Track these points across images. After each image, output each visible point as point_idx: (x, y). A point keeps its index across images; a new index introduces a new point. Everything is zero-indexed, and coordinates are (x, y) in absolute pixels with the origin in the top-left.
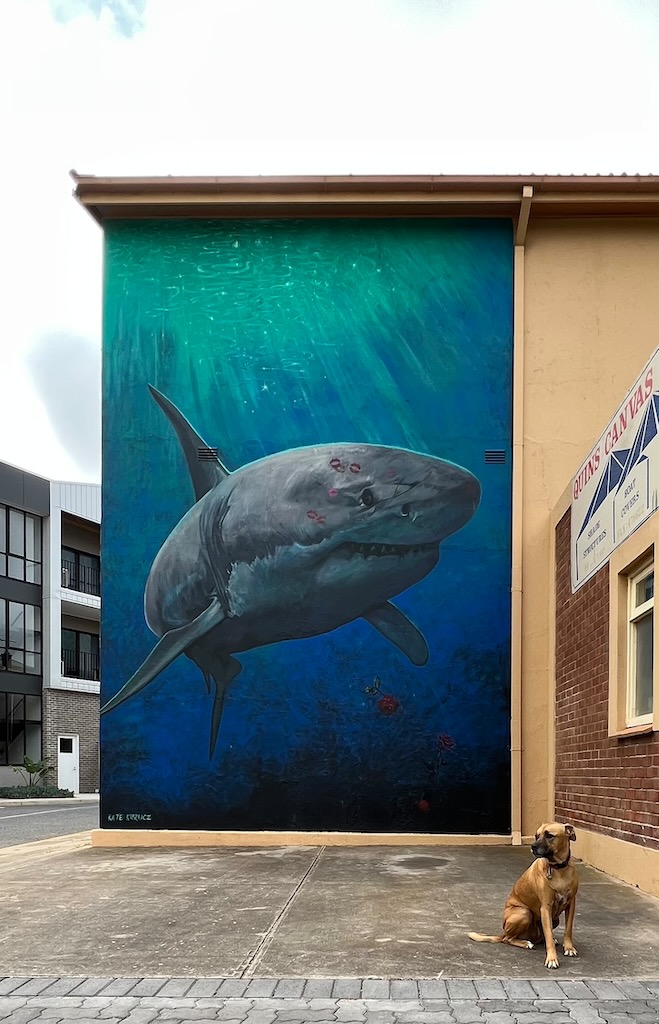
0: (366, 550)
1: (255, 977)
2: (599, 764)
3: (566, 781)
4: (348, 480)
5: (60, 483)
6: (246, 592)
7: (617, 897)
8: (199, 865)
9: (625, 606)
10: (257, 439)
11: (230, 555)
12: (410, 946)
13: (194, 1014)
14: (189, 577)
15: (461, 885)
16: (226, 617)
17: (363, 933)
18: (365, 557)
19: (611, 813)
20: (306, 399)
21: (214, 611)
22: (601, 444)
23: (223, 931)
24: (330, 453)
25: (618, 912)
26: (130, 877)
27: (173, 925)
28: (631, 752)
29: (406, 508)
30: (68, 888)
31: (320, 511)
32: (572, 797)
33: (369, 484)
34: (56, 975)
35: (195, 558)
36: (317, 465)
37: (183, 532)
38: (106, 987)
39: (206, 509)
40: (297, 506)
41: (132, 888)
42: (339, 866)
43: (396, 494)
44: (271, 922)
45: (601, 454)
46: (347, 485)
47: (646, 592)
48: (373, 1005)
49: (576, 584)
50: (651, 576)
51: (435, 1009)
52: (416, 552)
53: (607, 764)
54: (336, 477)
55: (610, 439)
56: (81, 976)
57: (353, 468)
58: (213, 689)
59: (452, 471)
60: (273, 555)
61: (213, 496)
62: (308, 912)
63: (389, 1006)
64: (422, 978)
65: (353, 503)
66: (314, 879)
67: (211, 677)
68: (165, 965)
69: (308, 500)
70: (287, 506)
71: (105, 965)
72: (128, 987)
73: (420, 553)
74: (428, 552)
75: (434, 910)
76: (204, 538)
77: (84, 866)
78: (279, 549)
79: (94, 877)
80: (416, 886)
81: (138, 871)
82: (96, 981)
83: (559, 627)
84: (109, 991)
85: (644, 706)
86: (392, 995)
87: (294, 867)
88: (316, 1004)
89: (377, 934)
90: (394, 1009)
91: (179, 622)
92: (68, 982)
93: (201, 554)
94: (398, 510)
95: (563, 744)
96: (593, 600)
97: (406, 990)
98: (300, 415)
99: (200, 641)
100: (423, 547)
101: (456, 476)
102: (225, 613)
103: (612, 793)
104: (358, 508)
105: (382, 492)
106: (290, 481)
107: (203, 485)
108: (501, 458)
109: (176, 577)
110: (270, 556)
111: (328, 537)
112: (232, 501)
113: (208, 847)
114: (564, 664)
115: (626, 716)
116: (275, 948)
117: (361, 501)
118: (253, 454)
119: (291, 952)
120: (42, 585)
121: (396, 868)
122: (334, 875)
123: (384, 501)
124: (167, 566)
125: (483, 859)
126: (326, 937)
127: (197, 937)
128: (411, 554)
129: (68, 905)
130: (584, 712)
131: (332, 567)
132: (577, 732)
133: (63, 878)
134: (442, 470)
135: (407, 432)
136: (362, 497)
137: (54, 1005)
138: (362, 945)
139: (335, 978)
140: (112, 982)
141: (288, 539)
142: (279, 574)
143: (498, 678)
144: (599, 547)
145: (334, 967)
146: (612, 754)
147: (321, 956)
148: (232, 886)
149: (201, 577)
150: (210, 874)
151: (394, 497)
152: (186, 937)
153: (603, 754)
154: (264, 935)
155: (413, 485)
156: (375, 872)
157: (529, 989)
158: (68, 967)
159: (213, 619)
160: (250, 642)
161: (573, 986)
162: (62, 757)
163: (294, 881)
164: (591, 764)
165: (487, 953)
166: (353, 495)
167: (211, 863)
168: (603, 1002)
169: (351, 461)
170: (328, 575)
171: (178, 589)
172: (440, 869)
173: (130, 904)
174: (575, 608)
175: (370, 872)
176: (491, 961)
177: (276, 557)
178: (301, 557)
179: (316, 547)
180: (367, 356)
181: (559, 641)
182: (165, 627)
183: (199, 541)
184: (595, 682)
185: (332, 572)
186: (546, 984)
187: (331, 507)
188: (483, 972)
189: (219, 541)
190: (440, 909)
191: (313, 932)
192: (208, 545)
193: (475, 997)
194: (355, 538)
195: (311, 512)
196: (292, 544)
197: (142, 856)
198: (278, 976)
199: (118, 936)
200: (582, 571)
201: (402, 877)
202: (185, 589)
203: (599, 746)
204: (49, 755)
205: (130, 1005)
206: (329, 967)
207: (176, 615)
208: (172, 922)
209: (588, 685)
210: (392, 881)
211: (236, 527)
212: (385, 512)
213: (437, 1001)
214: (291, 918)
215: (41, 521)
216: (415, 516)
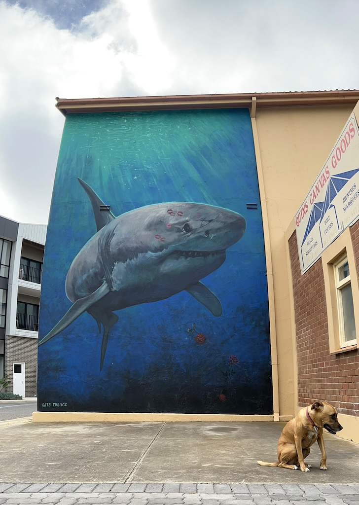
0: (187, 254)
1: (133, 482)
2: (325, 370)
3: (305, 382)
4: (177, 219)
5: (24, 224)
6: (122, 278)
7: (341, 446)
8: (95, 430)
9: (333, 281)
10: (130, 201)
11: (113, 258)
12: (222, 468)
13: (98, 500)
14: (91, 271)
15: (248, 440)
16: (110, 291)
17: (193, 462)
18: (186, 258)
19: (334, 399)
20: (156, 182)
21: (103, 289)
22: (308, 200)
23: (112, 461)
24: (167, 207)
25: (343, 453)
26: (56, 436)
27: (82, 458)
28: (345, 361)
29: (207, 232)
30: (19, 441)
31: (162, 235)
32: (309, 391)
33: (187, 221)
34: (14, 482)
35: (95, 260)
36: (161, 212)
37: (89, 247)
38: (44, 487)
39: (102, 235)
40: (150, 233)
41: (57, 441)
42: (175, 431)
43: (202, 226)
44: (139, 456)
45: (309, 204)
46: (176, 222)
47: (345, 272)
48: (205, 496)
49: (303, 270)
50: (347, 264)
51: (244, 499)
52: (213, 255)
53: (330, 369)
54: (170, 218)
55: (312, 198)
56: (29, 482)
57: (179, 213)
58: (102, 330)
59: (230, 214)
60: (137, 258)
61: (106, 229)
62: (160, 452)
63: (215, 497)
64: (233, 483)
65: (179, 230)
66: (162, 436)
67: (102, 324)
68: (79, 477)
69: (156, 229)
70: (144, 233)
71: (43, 477)
72: (58, 488)
73: (215, 255)
74: (220, 256)
75: (234, 451)
76: (100, 249)
77: (29, 431)
78: (140, 255)
79: (34, 436)
80: (222, 440)
81: (60, 433)
82: (38, 485)
83: (295, 294)
84: (46, 490)
85: (350, 334)
86: (215, 491)
87: (150, 431)
88: (171, 495)
89: (202, 462)
90: (218, 499)
91: (84, 294)
92: (22, 485)
93: (98, 258)
94: (203, 234)
95: (302, 360)
96: (314, 278)
97: (224, 489)
98: (152, 189)
99: (95, 305)
100: (217, 252)
101: (232, 216)
102: (110, 289)
103: (334, 387)
104: (182, 233)
105: (194, 225)
106: (147, 221)
107: (100, 223)
108: (255, 207)
109: (84, 270)
110: (135, 259)
111: (166, 248)
112: (116, 231)
113: (100, 422)
114: (300, 314)
115: (339, 342)
116: (143, 469)
117: (183, 230)
118: (128, 208)
119: (153, 471)
120: (8, 278)
121: (208, 432)
122: (173, 435)
123: (196, 230)
124: (79, 265)
125: (258, 428)
126: (173, 464)
127: (97, 464)
128: (211, 256)
129: (20, 449)
130: (314, 341)
131: (169, 264)
132: (310, 352)
133: (17, 436)
134: (225, 214)
135: (206, 196)
136: (184, 227)
137: (13, 497)
138: (193, 467)
139: (180, 483)
140: (47, 485)
141: (144, 249)
142: (140, 268)
143: (262, 323)
144: (314, 250)
145: (179, 478)
146: (332, 364)
147: (172, 472)
148: (115, 440)
149: (97, 271)
150: (101, 435)
151: (201, 227)
152: (90, 464)
153: (327, 364)
154: (136, 463)
155: (210, 221)
156: (196, 434)
157: (299, 489)
158: (20, 479)
159: (103, 292)
160: (124, 305)
161: (325, 488)
162: (16, 375)
163: (151, 438)
164: (320, 370)
165: (269, 471)
166: (179, 227)
167: (102, 429)
168: (345, 495)
169: (178, 210)
170: (166, 268)
171: (85, 277)
172: (234, 432)
173: (56, 449)
174: (304, 283)
175: (193, 434)
176: (273, 475)
177: (138, 259)
178: (152, 259)
179: (159, 253)
180: (185, 163)
181: (296, 302)
182: (77, 297)
183: (98, 252)
184: (320, 323)
185: (168, 266)
186: (308, 487)
187: (168, 233)
188: (268, 480)
189: (108, 252)
190: (237, 451)
191: (165, 461)
192: (102, 253)
193: (266, 492)
194: (181, 248)
195: (157, 235)
196: (147, 252)
197: (62, 426)
198: (147, 482)
199: (50, 463)
200: (306, 263)
201: (212, 436)
202: (88, 277)
203: (324, 359)
204: (8, 374)
205: (60, 497)
206: (175, 477)
207: (82, 291)
208: (81, 457)
209: (315, 325)
210: (206, 437)
211: (117, 244)
212: (196, 235)
213: (244, 495)
214: (151, 455)
215: (12, 244)
216: (212, 236)
